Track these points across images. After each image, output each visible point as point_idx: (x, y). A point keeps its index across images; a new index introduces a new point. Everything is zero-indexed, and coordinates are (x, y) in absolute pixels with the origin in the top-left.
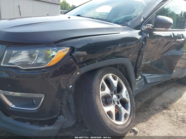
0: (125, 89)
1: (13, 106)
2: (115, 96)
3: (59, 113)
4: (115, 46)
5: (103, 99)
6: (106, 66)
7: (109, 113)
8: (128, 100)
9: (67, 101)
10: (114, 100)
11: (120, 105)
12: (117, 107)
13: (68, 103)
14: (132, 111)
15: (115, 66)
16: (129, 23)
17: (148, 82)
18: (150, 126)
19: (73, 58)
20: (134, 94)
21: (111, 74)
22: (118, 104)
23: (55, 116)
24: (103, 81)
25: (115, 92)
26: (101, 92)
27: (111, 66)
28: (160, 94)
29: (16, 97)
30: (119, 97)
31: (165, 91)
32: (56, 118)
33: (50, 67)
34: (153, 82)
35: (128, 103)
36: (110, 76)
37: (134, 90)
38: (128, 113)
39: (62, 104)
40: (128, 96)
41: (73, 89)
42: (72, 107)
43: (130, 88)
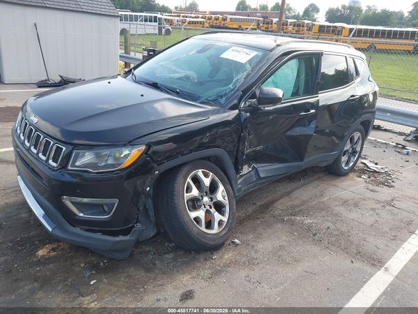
0: (221, 188)
1: (81, 215)
2: (206, 199)
3: (135, 221)
4: (201, 136)
5: (189, 203)
6: (194, 160)
7: (197, 220)
8: (226, 202)
9: (145, 207)
10: (205, 203)
11: (213, 210)
12: (208, 212)
13: (146, 210)
14: (231, 216)
15: (208, 158)
16: (223, 101)
17: (262, 176)
18: (258, 238)
19: (149, 156)
20: (236, 195)
21: (200, 170)
22: (211, 208)
23: (131, 225)
24: (189, 180)
25: (206, 193)
26: (186, 195)
27: (203, 159)
28: (288, 194)
29: (85, 204)
30: (212, 199)
31: (298, 188)
32: (133, 227)
33: (124, 169)
34: (270, 175)
35: (225, 207)
36: (200, 173)
37: (235, 189)
38: (225, 219)
39: (138, 209)
40: (226, 198)
41: (152, 191)
42: (152, 213)
43: (229, 187)
